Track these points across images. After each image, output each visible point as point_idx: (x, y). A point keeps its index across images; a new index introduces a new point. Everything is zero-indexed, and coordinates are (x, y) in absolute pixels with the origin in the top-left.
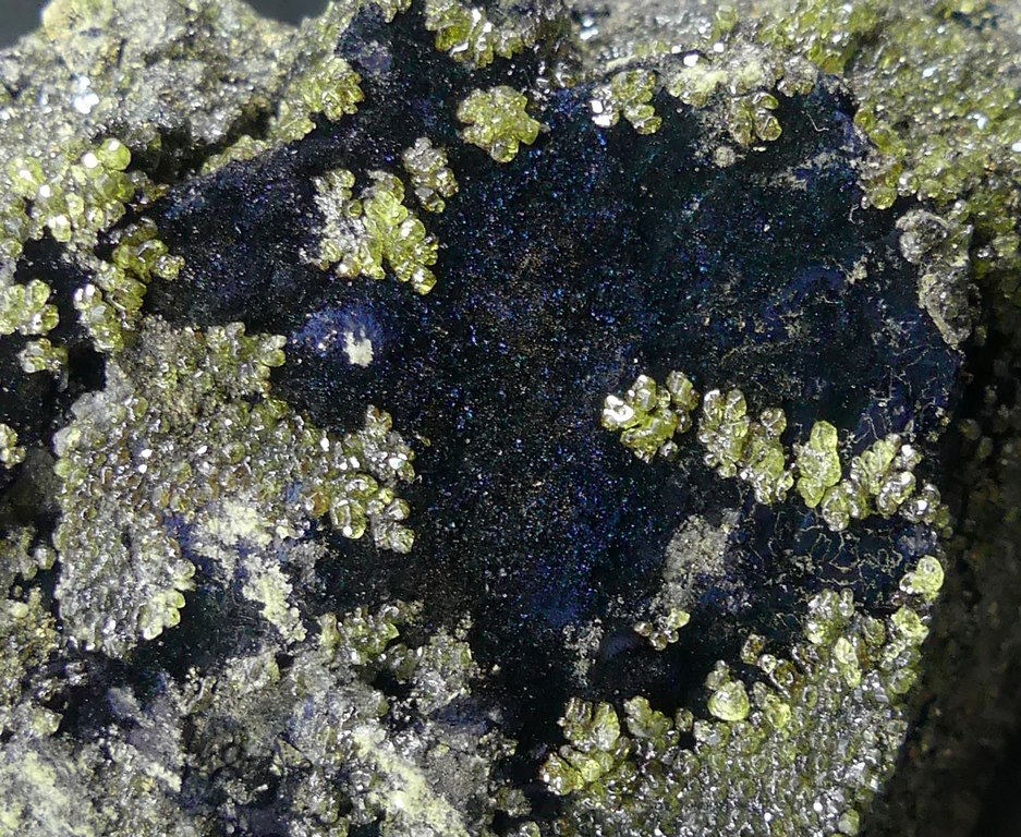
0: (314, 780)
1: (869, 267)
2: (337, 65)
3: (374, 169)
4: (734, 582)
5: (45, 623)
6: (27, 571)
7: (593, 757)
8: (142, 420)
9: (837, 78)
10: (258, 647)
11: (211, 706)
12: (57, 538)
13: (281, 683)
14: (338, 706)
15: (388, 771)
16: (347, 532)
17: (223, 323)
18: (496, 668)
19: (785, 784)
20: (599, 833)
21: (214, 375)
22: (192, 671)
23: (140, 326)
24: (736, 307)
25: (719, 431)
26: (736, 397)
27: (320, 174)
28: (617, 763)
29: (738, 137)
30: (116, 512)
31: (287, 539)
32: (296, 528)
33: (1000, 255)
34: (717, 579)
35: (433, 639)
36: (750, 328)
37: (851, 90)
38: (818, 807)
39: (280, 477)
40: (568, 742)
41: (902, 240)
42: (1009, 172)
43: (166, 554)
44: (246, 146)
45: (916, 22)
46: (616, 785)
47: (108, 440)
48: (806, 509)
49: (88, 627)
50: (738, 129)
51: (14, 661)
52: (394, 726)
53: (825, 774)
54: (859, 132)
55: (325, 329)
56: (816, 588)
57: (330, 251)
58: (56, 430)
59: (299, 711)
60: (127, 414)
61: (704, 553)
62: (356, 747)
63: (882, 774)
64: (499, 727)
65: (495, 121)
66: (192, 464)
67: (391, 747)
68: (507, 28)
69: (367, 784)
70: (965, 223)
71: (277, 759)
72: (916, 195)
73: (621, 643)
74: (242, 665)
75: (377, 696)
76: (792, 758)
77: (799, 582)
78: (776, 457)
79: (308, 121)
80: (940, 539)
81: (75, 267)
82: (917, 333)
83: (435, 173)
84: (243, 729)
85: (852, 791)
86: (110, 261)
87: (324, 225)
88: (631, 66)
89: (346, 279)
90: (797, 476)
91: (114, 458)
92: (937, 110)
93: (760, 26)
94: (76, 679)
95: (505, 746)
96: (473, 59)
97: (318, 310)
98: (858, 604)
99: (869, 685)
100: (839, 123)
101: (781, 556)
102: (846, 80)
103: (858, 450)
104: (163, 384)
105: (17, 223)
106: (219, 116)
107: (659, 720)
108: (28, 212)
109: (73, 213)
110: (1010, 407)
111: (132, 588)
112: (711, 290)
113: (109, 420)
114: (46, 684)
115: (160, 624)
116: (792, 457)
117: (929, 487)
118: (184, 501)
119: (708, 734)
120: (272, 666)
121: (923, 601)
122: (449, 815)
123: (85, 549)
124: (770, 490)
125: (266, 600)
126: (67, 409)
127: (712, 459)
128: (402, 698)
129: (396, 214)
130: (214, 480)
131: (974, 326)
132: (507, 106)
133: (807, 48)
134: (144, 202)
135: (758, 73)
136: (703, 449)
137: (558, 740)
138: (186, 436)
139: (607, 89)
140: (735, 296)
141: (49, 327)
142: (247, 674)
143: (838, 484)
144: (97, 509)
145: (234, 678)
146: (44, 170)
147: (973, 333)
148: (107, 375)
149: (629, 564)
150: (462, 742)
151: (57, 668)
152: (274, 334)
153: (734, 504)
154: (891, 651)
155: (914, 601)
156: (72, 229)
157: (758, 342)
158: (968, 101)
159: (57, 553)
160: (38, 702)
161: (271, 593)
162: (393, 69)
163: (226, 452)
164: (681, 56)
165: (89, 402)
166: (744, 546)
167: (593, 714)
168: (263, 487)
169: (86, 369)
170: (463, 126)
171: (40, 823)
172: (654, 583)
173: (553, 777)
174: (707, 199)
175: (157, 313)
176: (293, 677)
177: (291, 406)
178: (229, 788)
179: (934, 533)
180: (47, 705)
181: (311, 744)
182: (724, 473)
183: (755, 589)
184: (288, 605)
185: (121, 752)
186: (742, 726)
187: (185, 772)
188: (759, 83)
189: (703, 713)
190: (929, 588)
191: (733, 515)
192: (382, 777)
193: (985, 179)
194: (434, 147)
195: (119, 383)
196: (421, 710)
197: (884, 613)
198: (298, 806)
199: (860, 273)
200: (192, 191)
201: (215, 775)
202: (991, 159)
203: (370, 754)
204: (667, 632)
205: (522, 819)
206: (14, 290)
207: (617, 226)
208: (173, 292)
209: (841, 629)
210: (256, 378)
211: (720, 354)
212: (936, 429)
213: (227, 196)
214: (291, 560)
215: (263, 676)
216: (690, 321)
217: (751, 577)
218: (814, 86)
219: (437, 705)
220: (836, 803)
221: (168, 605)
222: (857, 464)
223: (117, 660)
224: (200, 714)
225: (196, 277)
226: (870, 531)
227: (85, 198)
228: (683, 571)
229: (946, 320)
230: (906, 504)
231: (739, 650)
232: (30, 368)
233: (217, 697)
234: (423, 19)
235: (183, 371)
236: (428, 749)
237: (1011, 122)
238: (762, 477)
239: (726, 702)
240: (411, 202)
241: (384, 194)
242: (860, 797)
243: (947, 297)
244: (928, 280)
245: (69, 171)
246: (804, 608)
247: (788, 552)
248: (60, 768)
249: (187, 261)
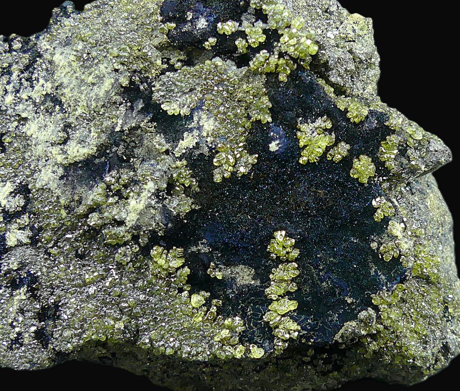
0: (132, 173)
1: (352, 303)
2: (365, 112)
3: (335, 133)
4: (237, 290)
5: (157, 72)
6: (171, 62)
7: (166, 261)
8: (231, 84)
9: (411, 274)
10: (169, 143)
11: (146, 133)
12: (185, 67)
13: (160, 154)
14: (158, 174)
15: (141, 196)
16: (215, 160)
17: (270, 100)
18: (186, 221)
19: (176, 327)
20: (142, 271)
21: (252, 102)
22: (155, 124)
23: (261, 74)
24: (326, 264)
25: (284, 270)
26: (297, 273)
27: (328, 116)
28: (166, 270)
29: (382, 248)
30: (199, 84)
31: (207, 142)
32: (211, 143)
33: (370, 345)
34: (236, 284)
35: (189, 198)
36: (321, 270)
37: (408, 280)
38: (172, 339)
39: (227, 133)
40: (168, 252)
41: (364, 311)
42: (398, 340)
43: (191, 104)
44: (330, 90)
45: (440, 295)
46: (159, 272)
47: (222, 74)
48: (267, 306)
49: (160, 86)
50: (384, 247)
51: (142, 66)
52: (157, 194)
53: (183, 338)
54: (395, 287)
55: (278, 133)
56: (243, 317)
57: (303, 127)
58: (220, 57)
59: (152, 162)
60: (232, 78)
61: (243, 277)
62: (146, 184)
63: (189, 357)
64: (167, 228)
65: (363, 168)
66: (222, 104)
67: (149, 195)
68: (395, 163)
69: (135, 191)
70: (377, 331)
71: (135, 160)
72: (380, 311)
73: (205, 260)
74: (162, 139)
75: (165, 186)
76: (185, 326)
77: (243, 311)
78: (282, 292)
79: (344, 108)
80: (271, 353)
81: (274, 47)
82: (336, 325)
83: (340, 154)
84: (142, 146)
85: (180, 349)
86: (279, 58)
87: (312, 123)
88: (395, 207)
89: (296, 135)
90: (277, 300)
91: (216, 78)
92: (412, 310)
93: (421, 244)
94: (142, 87)
95: (161, 232)
96: (381, 155)
97: (283, 129)
98: (242, 333)
99: (216, 344)
100: (396, 279)
101: (249, 303)
102: (411, 277)
103: (291, 317)
104: (245, 87)
105: (281, 25)
106: (338, 79)
107: (185, 279)
108: (286, 27)
109: (290, 42)
110: (323, 363)
111: (176, 97)
112: (329, 254)
113: (228, 73)
114: (137, 78)
115: (167, 109)
116: (282, 296)
117: (287, 344)
118: (209, 105)
119: (185, 297)
120: (164, 149)
121: (249, 354)
122: (133, 220)
123: (184, 78)
124: (270, 293)
125: (185, 141)
126: (228, 58)
127: (274, 271)
128: (167, 194)
129: (322, 145)
130: (219, 112)
131: (344, 343)
132: (369, 170)
133: (418, 261)
134: (302, 63)
135: (404, 248)
136: (277, 267)
137: (168, 248)
138: (231, 99)
139: (385, 201)
140: (329, 262)
141: (252, 45)
142: (159, 142)
143: (279, 315)
144: (198, 78)
145: (157, 138)
146: (302, 28)
147: (341, 344)
148: (242, 68)
149: (232, 254)
150: (158, 217)
151: (144, 80)
152: (272, 117)
153: (262, 282)
154: (230, 348)
155: (248, 351)
156: (285, 43)
157: (317, 274)
158: (418, 320)
159: (181, 69)
160: (131, 77)
161: (188, 141)
162: (369, 130)
163: (229, 114)
164: (403, 222)
165: (232, 65)
166: (249, 290)
167: (180, 257)
168: (221, 128)
169: (242, 61)
170: (358, 158)
171: (92, 89)
172: (228, 264)
173: (156, 250)
174: (358, 244)
175: (267, 78)
176: (163, 157)
177: (250, 130)
178: (121, 147)
179: (272, 350)
180: (131, 80)
181: (143, 169)
182: (271, 276)
183: (236, 298)
184: (186, 148)
185: (122, 109)
186: (191, 307)
187: (122, 131)
188: (401, 250)
189: (191, 293)
190: (253, 354)
191: (258, 283)
192: (139, 195)
193: (393, 332)
194: (348, 151)
195: (241, 72)
196: (165, 201)
197: (241, 342)
198: (122, 171)
199: (349, 301)
200: (310, 77)
201: (124, 141)
202: (401, 332)
203: (145, 189)
204: (214, 273)
205: (139, 245)
206: (260, 30)
207: (341, 217)
208: (275, 81)
209: (231, 329)
210: (255, 116)
211: (309, 263)
212: (306, 341)
213: (312, 88)
214: (201, 145)
215: (160, 147)
216: (317, 250)
217: (240, 295)
218: (406, 268)
219: (168, 206)
220: (174, 345)
221: (174, 109)
222: (287, 318)
223: (152, 99)
224: (142, 130)
225: (282, 87)
226: (267, 329)
227: (296, 44)
228: (235, 272)
229: (342, 333)
230: (279, 338)
231: (215, 298)
232: (237, 43)
233: (149, 134)
234: (389, 135)
235: (251, 92)
236: (153, 207)
237: (415, 335)
238: (273, 289)
239: (197, 299)
240: (328, 149)
241: (328, 139)
242: (179, 353)
243: (350, 332)
244: (354, 324)
245: (303, 36)
246: (235, 315)
247: (252, 305)
248: (111, 91)
249: (286, 82)
